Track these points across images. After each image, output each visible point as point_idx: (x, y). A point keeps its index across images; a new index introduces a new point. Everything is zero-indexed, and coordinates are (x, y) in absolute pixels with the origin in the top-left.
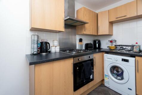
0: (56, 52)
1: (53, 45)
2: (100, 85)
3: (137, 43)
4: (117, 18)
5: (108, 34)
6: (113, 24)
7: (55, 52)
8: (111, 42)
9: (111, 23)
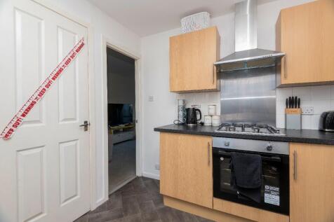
1: (209, 113)
7: (211, 125)
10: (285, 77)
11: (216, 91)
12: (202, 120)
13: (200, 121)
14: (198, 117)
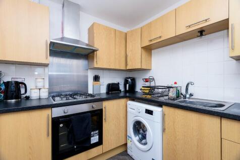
0: (40, 98)
1: (36, 87)
2: (120, 153)
3: (175, 83)
4: (151, 40)
5: (140, 67)
6: (153, 51)
7: (38, 98)
8: (147, 80)
9: (149, 50)
10: (97, 64)
11: (46, 65)
12: (27, 94)
13: (24, 96)
14: (23, 91)
